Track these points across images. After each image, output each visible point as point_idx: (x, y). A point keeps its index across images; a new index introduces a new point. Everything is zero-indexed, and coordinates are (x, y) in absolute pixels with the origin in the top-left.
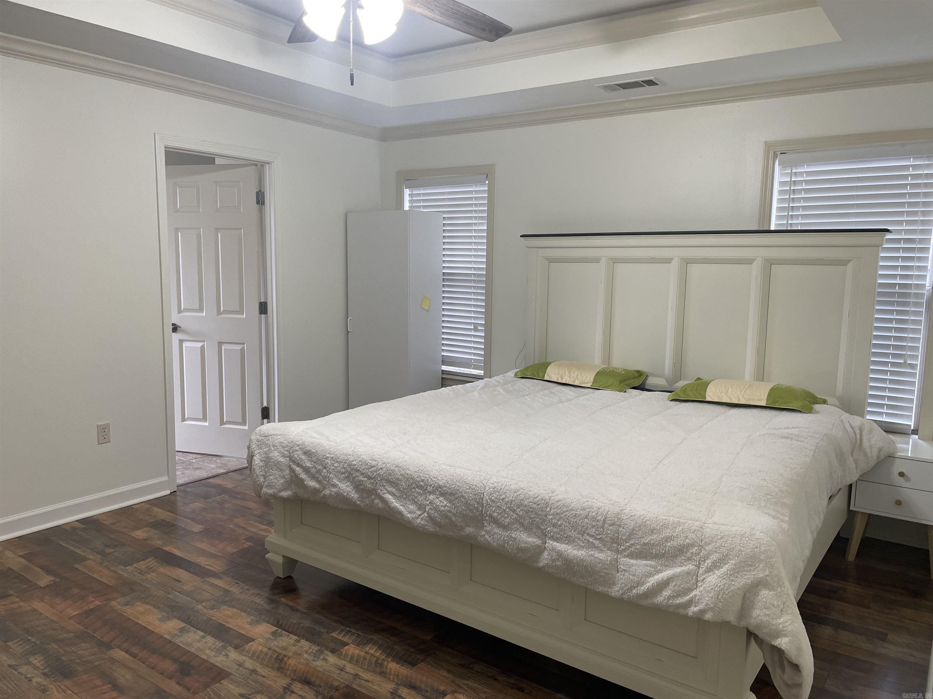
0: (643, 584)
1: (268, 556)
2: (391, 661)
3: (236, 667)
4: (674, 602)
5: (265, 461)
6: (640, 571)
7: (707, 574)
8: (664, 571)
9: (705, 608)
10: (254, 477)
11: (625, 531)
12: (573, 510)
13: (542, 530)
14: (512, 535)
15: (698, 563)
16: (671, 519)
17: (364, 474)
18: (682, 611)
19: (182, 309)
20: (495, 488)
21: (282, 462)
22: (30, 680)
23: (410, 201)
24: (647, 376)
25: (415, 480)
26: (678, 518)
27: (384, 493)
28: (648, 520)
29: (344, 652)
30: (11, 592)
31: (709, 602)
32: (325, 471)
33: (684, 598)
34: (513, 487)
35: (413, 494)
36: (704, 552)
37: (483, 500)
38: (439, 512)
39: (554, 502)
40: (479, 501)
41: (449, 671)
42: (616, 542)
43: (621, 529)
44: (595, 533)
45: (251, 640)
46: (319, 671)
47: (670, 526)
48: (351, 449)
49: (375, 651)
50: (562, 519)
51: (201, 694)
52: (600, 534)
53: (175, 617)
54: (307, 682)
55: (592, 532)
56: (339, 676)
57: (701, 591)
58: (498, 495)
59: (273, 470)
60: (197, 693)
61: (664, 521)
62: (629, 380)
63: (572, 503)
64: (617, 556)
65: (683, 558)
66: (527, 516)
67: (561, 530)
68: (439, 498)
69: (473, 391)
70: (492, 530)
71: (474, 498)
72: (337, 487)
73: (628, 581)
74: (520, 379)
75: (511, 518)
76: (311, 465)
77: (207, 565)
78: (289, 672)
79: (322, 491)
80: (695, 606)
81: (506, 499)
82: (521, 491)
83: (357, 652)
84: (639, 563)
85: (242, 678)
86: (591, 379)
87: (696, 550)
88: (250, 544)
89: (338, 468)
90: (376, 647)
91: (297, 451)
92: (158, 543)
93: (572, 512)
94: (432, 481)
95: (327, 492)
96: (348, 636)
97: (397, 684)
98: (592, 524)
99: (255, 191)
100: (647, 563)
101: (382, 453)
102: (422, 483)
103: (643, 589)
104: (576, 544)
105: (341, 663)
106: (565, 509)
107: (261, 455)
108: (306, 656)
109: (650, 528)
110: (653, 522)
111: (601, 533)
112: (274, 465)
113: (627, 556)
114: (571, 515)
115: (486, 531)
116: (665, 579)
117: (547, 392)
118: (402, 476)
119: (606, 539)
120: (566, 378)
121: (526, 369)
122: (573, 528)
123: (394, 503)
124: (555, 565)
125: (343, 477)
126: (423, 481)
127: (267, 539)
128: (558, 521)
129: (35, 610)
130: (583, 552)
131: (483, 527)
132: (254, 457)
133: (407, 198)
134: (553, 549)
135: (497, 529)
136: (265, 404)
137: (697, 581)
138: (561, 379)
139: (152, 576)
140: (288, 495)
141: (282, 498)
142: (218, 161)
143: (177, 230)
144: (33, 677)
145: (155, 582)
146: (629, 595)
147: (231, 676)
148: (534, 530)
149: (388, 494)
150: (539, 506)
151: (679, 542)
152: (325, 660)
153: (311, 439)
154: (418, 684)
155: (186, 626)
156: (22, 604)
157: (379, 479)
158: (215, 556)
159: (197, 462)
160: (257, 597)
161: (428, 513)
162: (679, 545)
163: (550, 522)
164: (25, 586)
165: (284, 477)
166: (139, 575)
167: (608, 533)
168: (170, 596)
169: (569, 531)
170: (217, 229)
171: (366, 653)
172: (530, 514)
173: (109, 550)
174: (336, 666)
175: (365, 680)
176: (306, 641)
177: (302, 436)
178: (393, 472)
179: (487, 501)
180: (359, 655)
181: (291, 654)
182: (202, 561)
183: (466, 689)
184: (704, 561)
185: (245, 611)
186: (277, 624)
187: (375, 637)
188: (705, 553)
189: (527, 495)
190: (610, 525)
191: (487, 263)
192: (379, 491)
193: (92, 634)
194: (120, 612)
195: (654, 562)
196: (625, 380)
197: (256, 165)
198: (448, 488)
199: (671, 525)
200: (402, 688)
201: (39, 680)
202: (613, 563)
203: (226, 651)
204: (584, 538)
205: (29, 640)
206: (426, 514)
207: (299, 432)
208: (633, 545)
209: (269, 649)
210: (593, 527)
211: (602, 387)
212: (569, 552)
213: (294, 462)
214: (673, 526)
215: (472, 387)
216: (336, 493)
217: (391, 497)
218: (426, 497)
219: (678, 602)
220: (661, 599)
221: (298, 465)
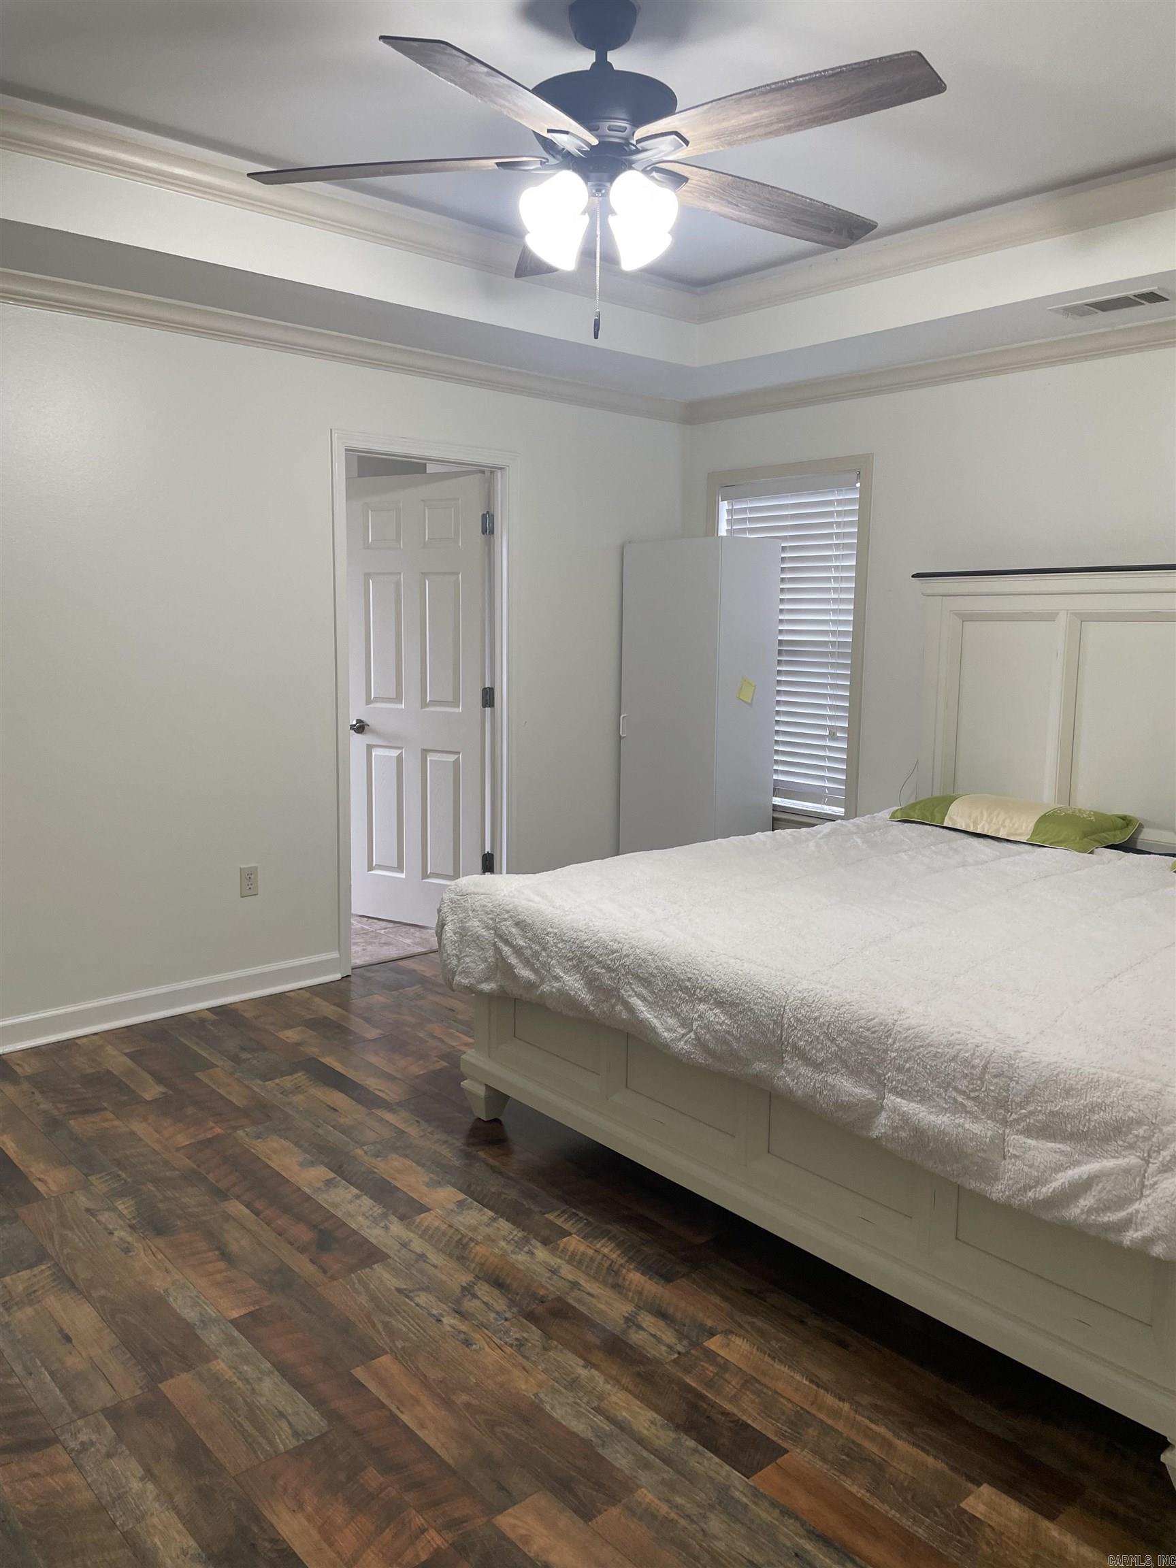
0: (1047, 1182)
1: (465, 1084)
2: (634, 1269)
3: (397, 1247)
4: (1099, 1219)
5: (461, 934)
6: (1042, 1160)
7: (1160, 1175)
8: (1086, 1164)
9: (1153, 1236)
10: (444, 958)
11: (1020, 1088)
12: (932, 1046)
13: (879, 1076)
14: (829, 1081)
15: (1145, 1155)
16: (1105, 1073)
17: (601, 962)
18: (1112, 1237)
19: (372, 697)
20: (802, 1000)
21: (483, 936)
22: (111, 1233)
23: (729, 522)
24: (1141, 826)
25: (677, 978)
26: (1118, 1072)
27: (630, 996)
28: (1063, 1072)
29: (562, 1245)
30: (105, 1105)
31: (1160, 1225)
32: (544, 954)
33: (1117, 1213)
34: (833, 999)
35: (673, 1000)
36: (1158, 1137)
37: (783, 1018)
38: (713, 1033)
39: (901, 1030)
40: (777, 1019)
41: (726, 1299)
42: (1004, 1106)
43: (1013, 1084)
44: (967, 1087)
45: (424, 1209)
46: (519, 1270)
47: (1101, 1086)
48: (584, 922)
49: (611, 1251)
50: (913, 1059)
51: (341, 1280)
52: (977, 1090)
53: (322, 1163)
54: (498, 1284)
55: (962, 1086)
56: (548, 1280)
57: (1149, 1205)
58: (808, 1012)
59: (470, 949)
60: (336, 1279)
61: (1091, 1076)
62: (1104, 831)
63: (932, 1033)
64: (1004, 1131)
65: (1120, 1143)
66: (854, 1050)
67: (910, 1078)
68: (713, 1010)
69: (807, 840)
70: (797, 1069)
71: (769, 1014)
72: (560, 981)
73: (1021, 1175)
74: (900, 823)
75: (827, 1051)
76: (524, 944)
77: (379, 1090)
78: (473, 1265)
79: (539, 986)
80: (1136, 1230)
81: (821, 1020)
82: (847, 1007)
83: (582, 1248)
84: (1041, 1146)
85: (404, 1265)
86: (1029, 828)
87: (1145, 1131)
88: (446, 1064)
89: (563, 951)
90: (613, 1245)
91: (505, 921)
92: (312, 1050)
93: (930, 1049)
94: (704, 981)
95: (546, 988)
96: (572, 1222)
97: (638, 1307)
98: (963, 1072)
99: (481, 514)
100: (1054, 1147)
101: (631, 931)
102: (688, 984)
103: (1046, 1191)
104: (934, 1104)
105: (555, 1261)
106: (918, 1044)
107: (455, 923)
108: (503, 1244)
109: (1065, 1086)
110: (1071, 1075)
111: (978, 1088)
112: (473, 941)
113: (1022, 1133)
114: (927, 1053)
115: (787, 1070)
116: (1085, 1177)
117: (943, 847)
118: (657, 969)
119: (986, 1100)
120: (984, 825)
121: (913, 806)
122: (930, 1076)
123: (645, 1012)
124: (898, 1136)
125: (570, 966)
126: (689, 979)
127: (463, 1056)
128: (906, 1062)
129: (133, 1133)
130: (945, 1119)
131: (783, 1062)
132: (445, 927)
133: (724, 516)
134: (895, 1110)
135: (805, 1068)
136: (488, 849)
137: (1143, 1186)
138: (974, 827)
139: (299, 1099)
140: (492, 988)
141: (480, 993)
142: (431, 468)
143: (367, 576)
144: (116, 1229)
145: (301, 1109)
146: (1020, 1200)
147: (388, 1260)
148: (866, 1075)
149: (635, 998)
150: (875, 1036)
151: (1114, 1114)
152: (531, 1253)
153: (527, 903)
154: (671, 1310)
155: (335, 1178)
156: (116, 1123)
157: (623, 972)
158: (390, 1077)
159: (387, 933)
160: (443, 1147)
161: (696, 1033)
162: (1113, 1121)
163: (893, 1063)
164: (125, 1098)
165: (485, 960)
166: (282, 1096)
167: (989, 1089)
168: (320, 1131)
169: (924, 1081)
170: (424, 574)
171: (596, 1251)
172: (859, 1047)
173: (244, 1056)
174: (546, 1265)
175: (588, 1294)
176: (507, 1220)
177: (514, 897)
178: (644, 963)
179: (789, 1019)
180: (583, 1254)
181: (482, 1238)
182: (373, 1084)
183: (749, 1329)
184: (1159, 1152)
185: (423, 1166)
186: (468, 1191)
187: (614, 1229)
188: (1161, 1138)
189: (856, 1014)
190: (994, 1076)
191: (855, 623)
192: (623, 991)
193: (205, 1174)
194: (247, 1147)
195: (1068, 1147)
196: (1094, 833)
197: (483, 472)
198: (728, 994)
199: (1104, 1084)
200: (643, 1314)
201: (123, 1234)
202: (996, 1141)
203: (387, 1222)
204: (948, 1094)
205: (119, 1176)
206: (692, 1035)
207: (511, 892)
208: (1031, 1113)
209: (449, 1226)
210: (965, 1076)
211: (1048, 843)
212: (920, 1116)
213: (500, 937)
214: (1106, 1085)
215: (809, 833)
216: (558, 990)
217: (640, 1002)
218: (694, 1005)
219: (1106, 1219)
220: (1076, 1211)
221: (507, 942)
